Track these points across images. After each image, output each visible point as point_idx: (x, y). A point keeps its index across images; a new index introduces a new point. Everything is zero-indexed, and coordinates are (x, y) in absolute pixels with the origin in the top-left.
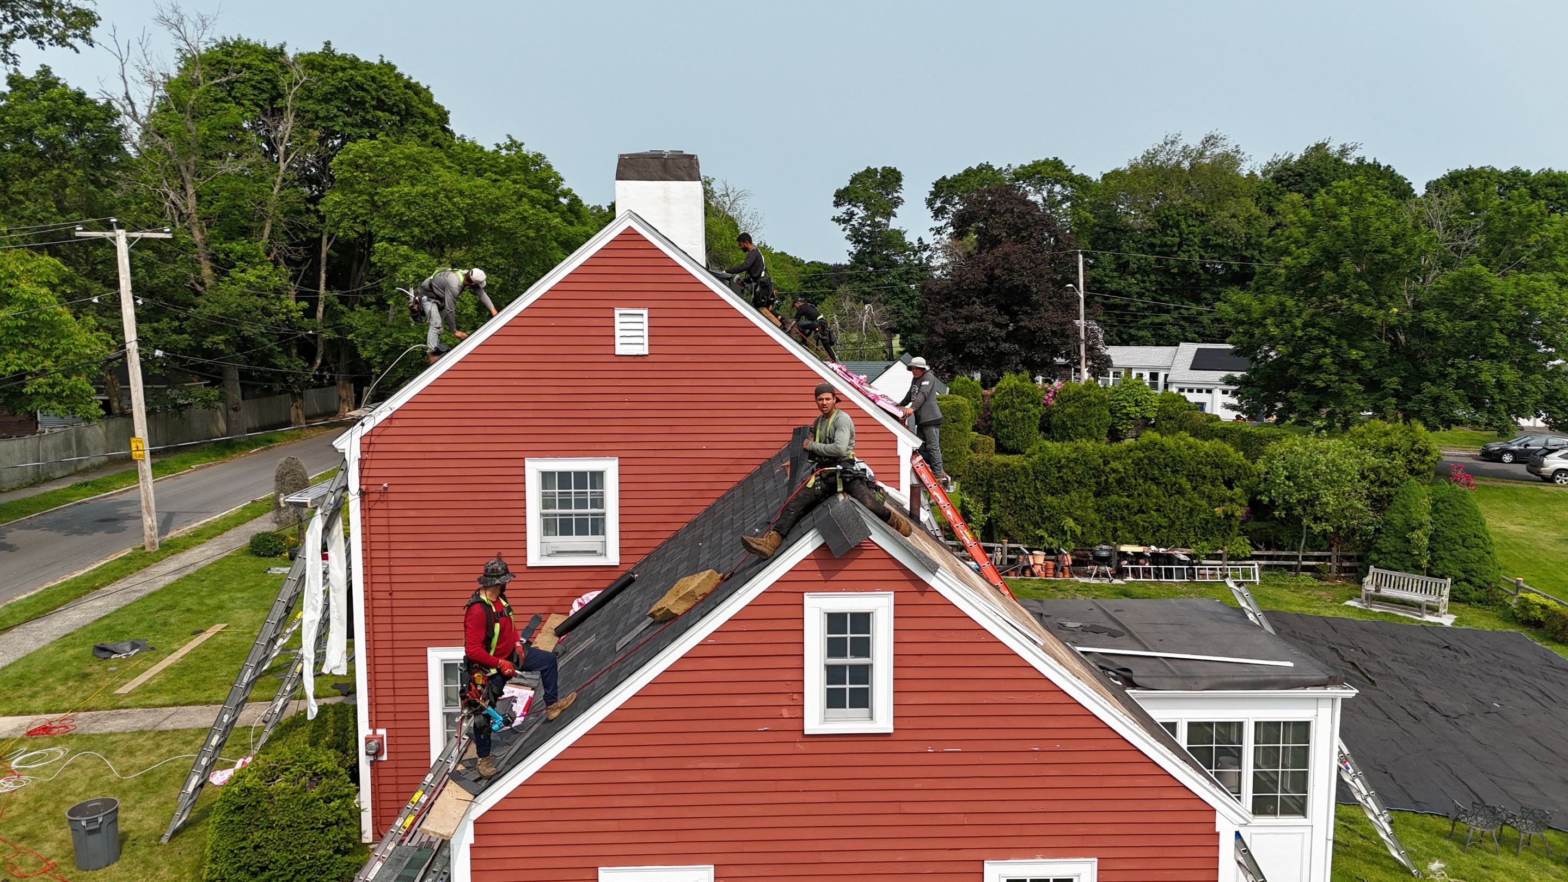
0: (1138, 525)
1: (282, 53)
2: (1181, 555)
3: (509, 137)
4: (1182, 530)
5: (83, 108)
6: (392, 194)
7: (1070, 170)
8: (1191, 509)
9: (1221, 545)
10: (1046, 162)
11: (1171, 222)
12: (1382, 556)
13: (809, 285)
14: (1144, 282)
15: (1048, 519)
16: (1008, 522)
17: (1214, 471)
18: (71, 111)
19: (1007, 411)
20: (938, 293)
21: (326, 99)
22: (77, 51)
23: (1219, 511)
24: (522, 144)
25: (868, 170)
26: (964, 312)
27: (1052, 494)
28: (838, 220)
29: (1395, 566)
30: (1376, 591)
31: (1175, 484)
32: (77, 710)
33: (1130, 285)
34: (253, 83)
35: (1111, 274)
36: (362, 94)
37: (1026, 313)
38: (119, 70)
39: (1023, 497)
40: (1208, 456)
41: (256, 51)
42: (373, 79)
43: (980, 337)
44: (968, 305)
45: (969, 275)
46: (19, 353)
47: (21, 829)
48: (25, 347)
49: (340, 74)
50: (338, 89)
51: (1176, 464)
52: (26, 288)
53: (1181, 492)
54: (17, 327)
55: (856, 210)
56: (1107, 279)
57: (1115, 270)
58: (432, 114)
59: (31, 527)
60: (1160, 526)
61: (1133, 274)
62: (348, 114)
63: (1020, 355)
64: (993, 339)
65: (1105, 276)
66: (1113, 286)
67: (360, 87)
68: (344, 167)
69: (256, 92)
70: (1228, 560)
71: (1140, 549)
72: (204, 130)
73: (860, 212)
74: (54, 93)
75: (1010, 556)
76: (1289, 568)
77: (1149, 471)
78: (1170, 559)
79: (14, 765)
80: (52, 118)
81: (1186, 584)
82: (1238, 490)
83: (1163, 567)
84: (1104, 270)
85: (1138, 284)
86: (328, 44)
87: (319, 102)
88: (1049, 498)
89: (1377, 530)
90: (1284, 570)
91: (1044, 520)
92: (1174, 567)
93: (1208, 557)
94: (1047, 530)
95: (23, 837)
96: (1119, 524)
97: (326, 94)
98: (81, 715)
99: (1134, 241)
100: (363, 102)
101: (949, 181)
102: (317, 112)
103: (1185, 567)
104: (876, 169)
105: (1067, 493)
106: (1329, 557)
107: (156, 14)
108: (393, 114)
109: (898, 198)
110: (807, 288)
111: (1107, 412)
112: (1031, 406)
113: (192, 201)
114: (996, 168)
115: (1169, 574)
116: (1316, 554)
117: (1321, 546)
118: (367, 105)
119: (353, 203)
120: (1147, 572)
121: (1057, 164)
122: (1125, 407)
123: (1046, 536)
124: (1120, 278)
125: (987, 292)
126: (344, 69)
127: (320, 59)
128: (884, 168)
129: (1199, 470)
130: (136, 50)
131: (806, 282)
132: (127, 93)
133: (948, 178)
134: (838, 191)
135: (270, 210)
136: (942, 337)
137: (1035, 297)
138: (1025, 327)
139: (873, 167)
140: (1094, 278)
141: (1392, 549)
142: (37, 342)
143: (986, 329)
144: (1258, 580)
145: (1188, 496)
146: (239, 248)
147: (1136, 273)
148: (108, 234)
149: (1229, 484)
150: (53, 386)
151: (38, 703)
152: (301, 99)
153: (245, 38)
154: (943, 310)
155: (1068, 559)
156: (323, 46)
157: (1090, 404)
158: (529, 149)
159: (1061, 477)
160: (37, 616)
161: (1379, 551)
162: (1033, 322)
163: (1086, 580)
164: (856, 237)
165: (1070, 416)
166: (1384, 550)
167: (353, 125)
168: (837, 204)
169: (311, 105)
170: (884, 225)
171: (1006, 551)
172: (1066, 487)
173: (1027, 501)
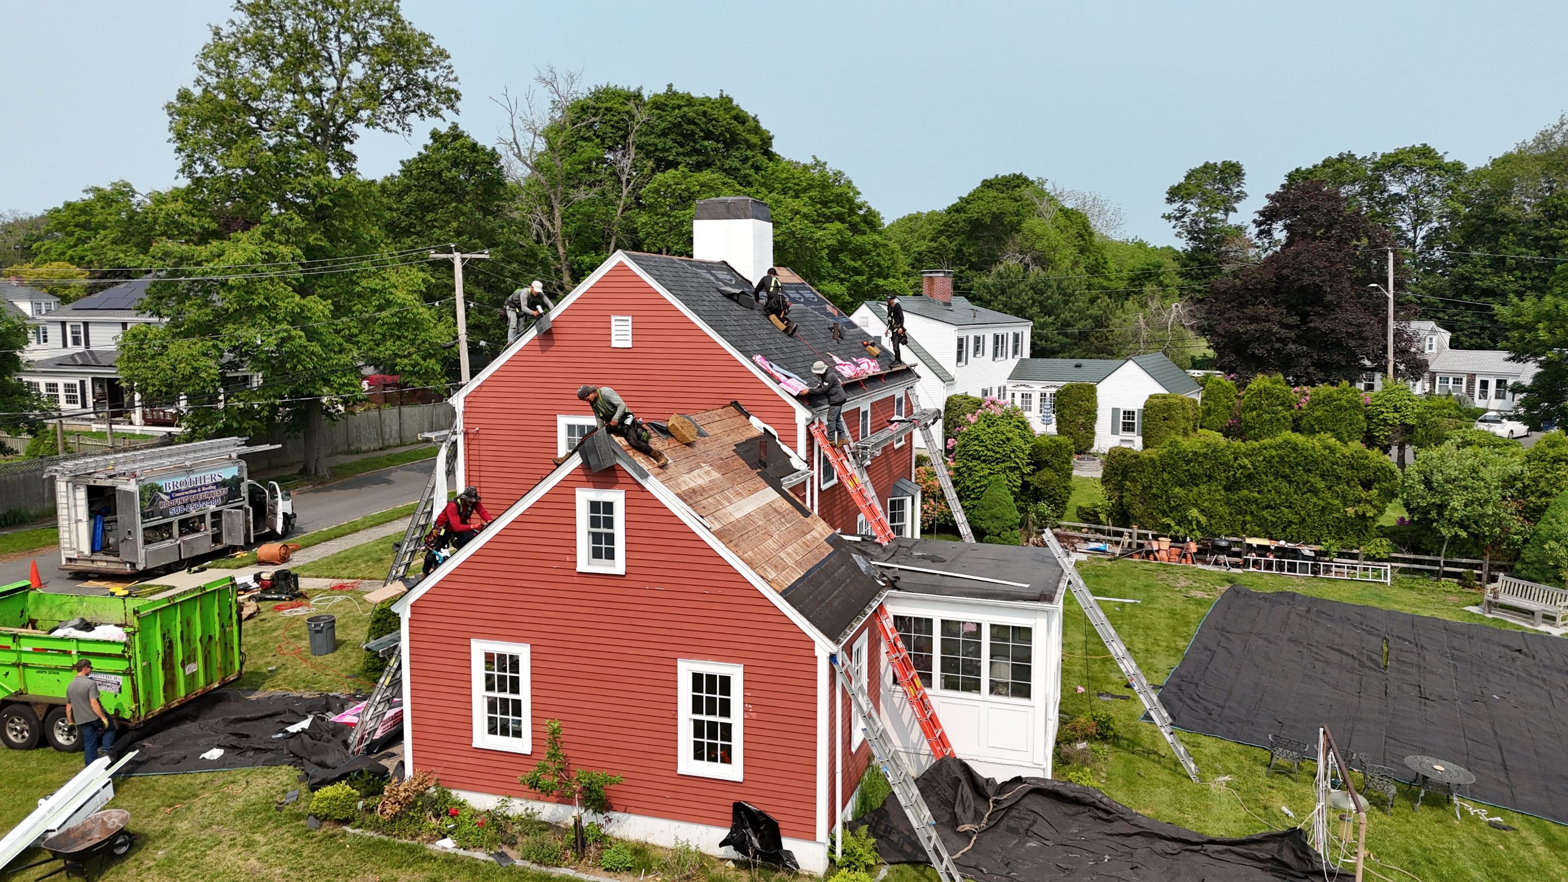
0: (1266, 519)
1: (640, 95)
2: (1306, 551)
3: (814, 157)
4: (1314, 528)
5: (475, 154)
6: (684, 215)
7: (1442, 157)
8: (1323, 508)
9: (1356, 545)
10: (1413, 150)
11: (1560, 212)
12: (1525, 566)
13: (1137, 283)
14: (1524, 279)
15: (1177, 509)
16: (1138, 509)
17: (1349, 472)
18: (467, 157)
19: (1254, 413)
20: (1225, 293)
21: (664, 134)
22: (444, 120)
23: (1350, 511)
24: (825, 163)
25: (1206, 166)
26: (1248, 311)
27: (1181, 486)
28: (1169, 218)
29: (1535, 576)
30: (1494, 598)
31: (1308, 482)
32: (364, 578)
33: (1506, 282)
34: (612, 123)
35: (1483, 270)
36: (692, 127)
37: (1318, 314)
38: (510, 121)
39: (1151, 487)
40: (1345, 457)
41: (619, 96)
42: (705, 113)
43: (1266, 337)
44: (1253, 305)
45: (1257, 275)
46: (394, 342)
47: (296, 633)
48: (399, 338)
49: (677, 111)
50: (674, 124)
51: (1310, 463)
52: (400, 295)
53: (1314, 491)
54: (394, 323)
55: (1188, 206)
56: (1477, 277)
57: (1490, 266)
58: (754, 139)
59: (411, 470)
60: (1290, 522)
61: (1510, 271)
62: (682, 145)
63: (1311, 357)
64: (1279, 340)
65: (1476, 272)
66: (1485, 284)
67: (691, 122)
68: (650, 194)
69: (614, 131)
70: (1365, 560)
71: (1265, 542)
72: (567, 166)
73: (1192, 208)
74: (458, 144)
75: (1140, 541)
76: (1432, 572)
77: (1281, 470)
78: (1295, 553)
79: (312, 602)
80: (455, 164)
81: (1308, 578)
82: (1374, 492)
83: (1286, 561)
84: (1475, 266)
85: (1516, 281)
86: (670, 86)
87: (659, 136)
88: (1177, 490)
89: (1526, 541)
90: (1426, 575)
91: (1172, 509)
92: (1298, 561)
93: (1341, 555)
94: (1174, 519)
95: (294, 637)
96: (1248, 518)
97: (664, 129)
98: (366, 581)
99: (1514, 234)
100: (693, 133)
101: (1303, 173)
102: (656, 145)
103: (1310, 562)
104: (1215, 164)
105: (1197, 485)
106: (1481, 565)
107: (536, 75)
108: (718, 142)
109: (1241, 192)
110: (1135, 286)
111: (1361, 417)
112: (1280, 408)
113: (558, 222)
114: (1359, 157)
115: (1292, 568)
116: (1464, 561)
117: (1471, 553)
118: (697, 136)
119: (657, 224)
120: (1269, 566)
121: (1425, 152)
122: (1383, 412)
123: (1173, 524)
124: (1495, 274)
125: (1276, 291)
126: (680, 107)
127: (662, 100)
128: (1224, 163)
129: (1334, 470)
130: (523, 104)
131: (1134, 281)
132: (515, 139)
133: (1303, 169)
134: (1172, 188)
135: (615, 228)
136: (1224, 337)
137: (1329, 297)
138: (1316, 328)
139: (1212, 162)
140: (1462, 275)
141: (1534, 559)
142: (406, 334)
143: (1270, 330)
144: (1389, 580)
145: (1321, 495)
146: (587, 260)
147: (1515, 269)
148: (450, 256)
149: (1367, 485)
150: (414, 366)
151: (345, 573)
152: (646, 135)
153: (612, 85)
154: (1228, 309)
155: (1193, 547)
156: (666, 88)
157: (1340, 408)
158: (832, 167)
159: (1188, 470)
160: (378, 525)
161: (1524, 562)
162: (1326, 323)
163: (1206, 567)
164: (1193, 235)
165: (1316, 419)
166: (1527, 560)
167: (684, 155)
168: (1170, 201)
169: (652, 139)
170: (1222, 220)
171: (1135, 536)
172: (1194, 480)
173: (1154, 491)
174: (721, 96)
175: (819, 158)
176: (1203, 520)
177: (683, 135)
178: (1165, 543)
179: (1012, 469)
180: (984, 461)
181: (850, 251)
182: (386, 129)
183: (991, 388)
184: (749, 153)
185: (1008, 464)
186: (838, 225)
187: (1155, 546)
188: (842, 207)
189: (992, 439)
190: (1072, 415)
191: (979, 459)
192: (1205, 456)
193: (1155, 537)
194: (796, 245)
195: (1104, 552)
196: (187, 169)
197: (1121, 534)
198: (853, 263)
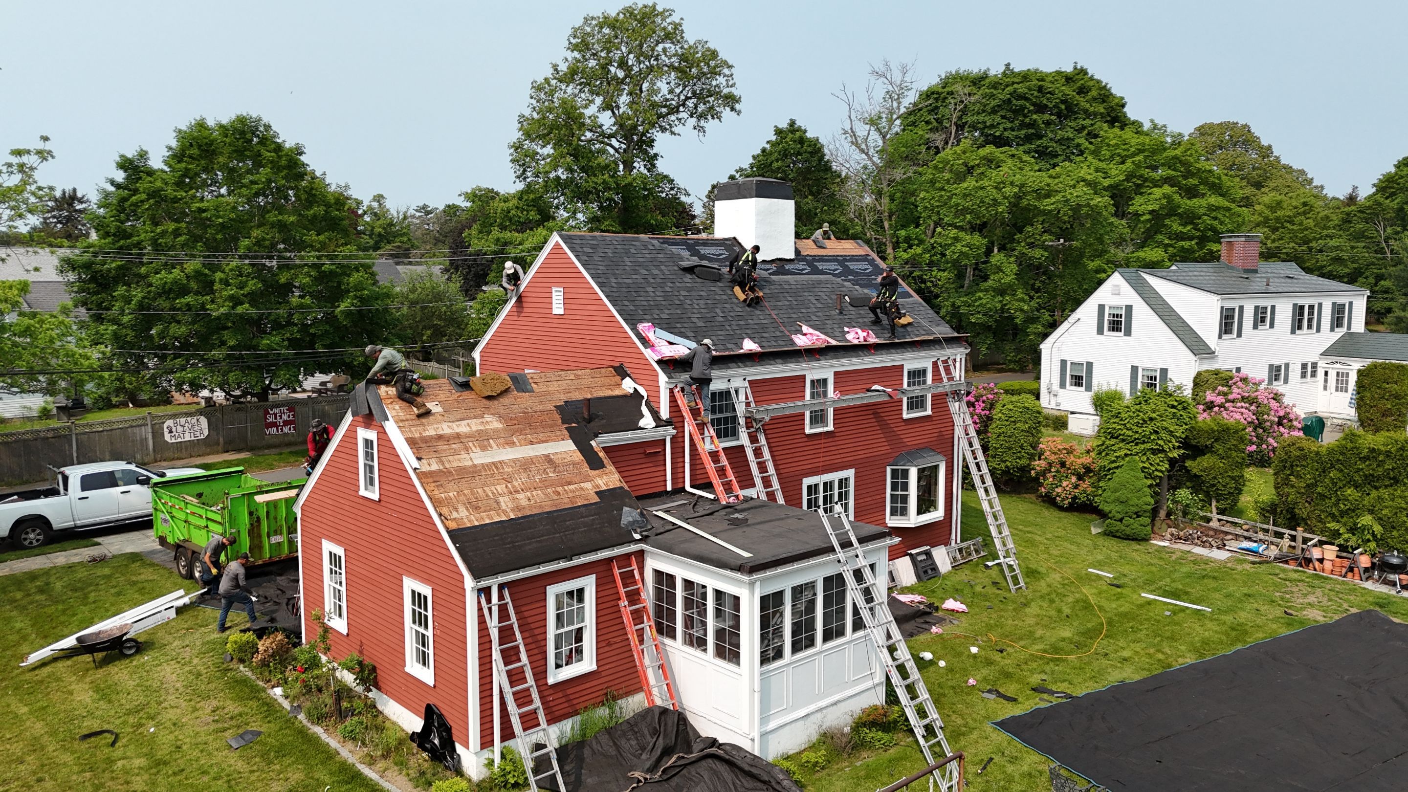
15: (1348, 514)
16: (1304, 510)
21: (994, 111)
27: (1356, 487)
36: (1022, 102)
39: (1316, 485)
42: (1040, 87)
49: (1009, 88)
50: (1004, 101)
62: (1010, 121)
67: (1022, 97)
75: (1304, 546)
86: (1008, 65)
87: (990, 114)
88: (1350, 491)
91: (1343, 514)
94: (1345, 525)
97: (995, 107)
100: (1023, 108)
105: (1376, 488)
113: (885, 201)
118: (1027, 111)
123: (1342, 530)
127: (1000, 78)
132: (851, 129)
155: (1365, 561)
156: (1004, 68)
159: (1364, 469)
163: (1372, 586)
167: (1013, 129)
171: (1299, 540)
172: (1371, 481)
173: (1319, 490)
174: (1075, 68)
175: (1156, 122)
176: (1378, 529)
177: (1010, 110)
178: (1330, 552)
179: (1154, 452)
180: (1123, 440)
181: (1180, 216)
182: (673, 133)
183: (1287, 365)
184: (1088, 122)
185: (1148, 446)
186: (1167, 189)
187: (1316, 553)
188: (1175, 170)
189: (1132, 417)
190: (1372, 398)
191: (1117, 438)
192: (1388, 454)
193: (1321, 543)
194: (1071, 213)
195: (1255, 552)
196: (522, 176)
197: (1280, 535)
198: (1180, 228)
